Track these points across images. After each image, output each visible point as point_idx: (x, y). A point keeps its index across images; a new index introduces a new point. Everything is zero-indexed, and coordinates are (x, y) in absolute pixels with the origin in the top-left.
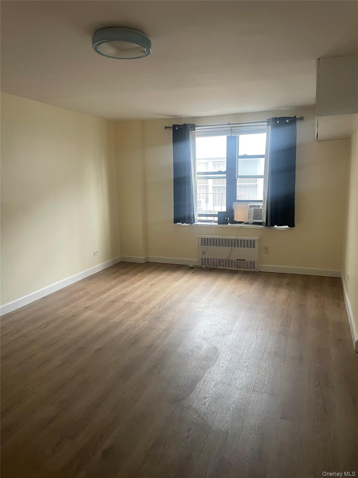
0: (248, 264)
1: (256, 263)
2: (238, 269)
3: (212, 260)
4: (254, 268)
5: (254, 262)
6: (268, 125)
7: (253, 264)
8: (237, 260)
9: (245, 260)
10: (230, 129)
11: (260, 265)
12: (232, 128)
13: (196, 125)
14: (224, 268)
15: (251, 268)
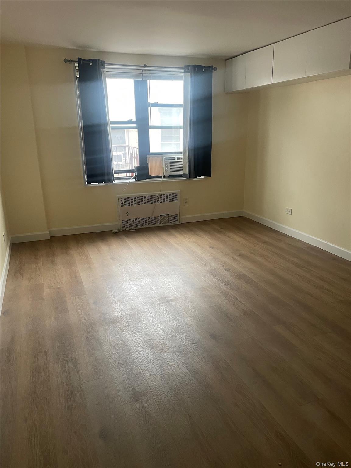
0: (171, 218)
1: (178, 216)
2: (162, 225)
3: (135, 221)
4: (177, 221)
5: (177, 215)
6: (185, 72)
7: (176, 217)
8: (160, 215)
9: (168, 214)
10: (141, 71)
11: (182, 217)
12: (143, 71)
13: (106, 62)
14: (148, 227)
15: (174, 222)
